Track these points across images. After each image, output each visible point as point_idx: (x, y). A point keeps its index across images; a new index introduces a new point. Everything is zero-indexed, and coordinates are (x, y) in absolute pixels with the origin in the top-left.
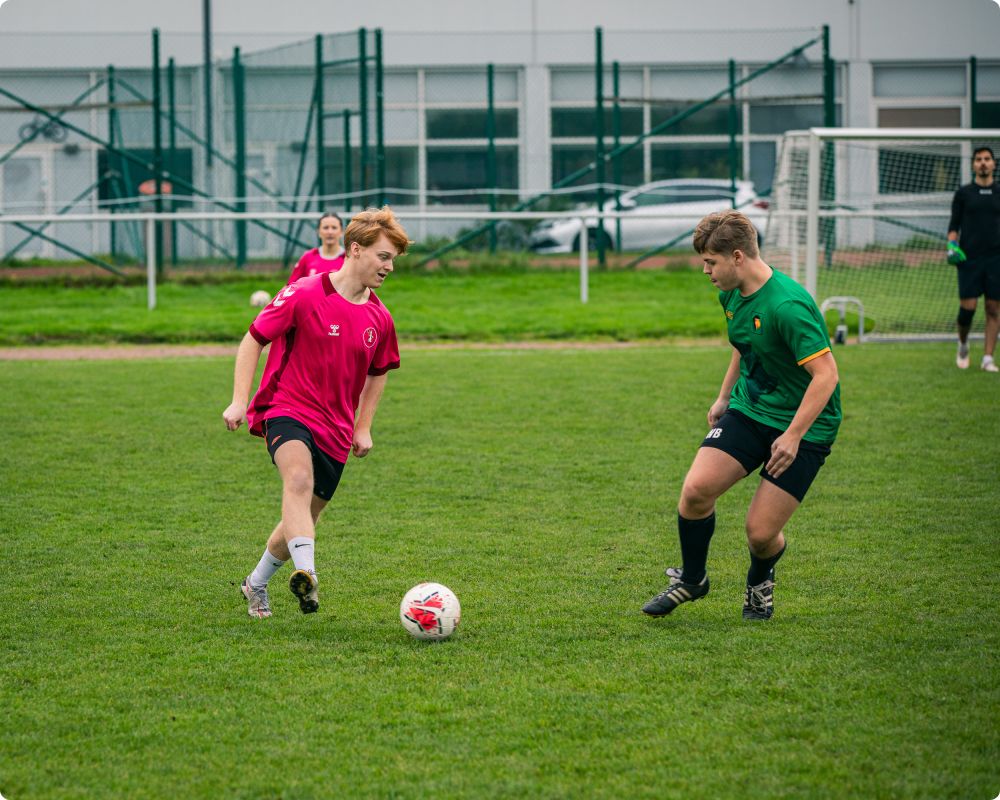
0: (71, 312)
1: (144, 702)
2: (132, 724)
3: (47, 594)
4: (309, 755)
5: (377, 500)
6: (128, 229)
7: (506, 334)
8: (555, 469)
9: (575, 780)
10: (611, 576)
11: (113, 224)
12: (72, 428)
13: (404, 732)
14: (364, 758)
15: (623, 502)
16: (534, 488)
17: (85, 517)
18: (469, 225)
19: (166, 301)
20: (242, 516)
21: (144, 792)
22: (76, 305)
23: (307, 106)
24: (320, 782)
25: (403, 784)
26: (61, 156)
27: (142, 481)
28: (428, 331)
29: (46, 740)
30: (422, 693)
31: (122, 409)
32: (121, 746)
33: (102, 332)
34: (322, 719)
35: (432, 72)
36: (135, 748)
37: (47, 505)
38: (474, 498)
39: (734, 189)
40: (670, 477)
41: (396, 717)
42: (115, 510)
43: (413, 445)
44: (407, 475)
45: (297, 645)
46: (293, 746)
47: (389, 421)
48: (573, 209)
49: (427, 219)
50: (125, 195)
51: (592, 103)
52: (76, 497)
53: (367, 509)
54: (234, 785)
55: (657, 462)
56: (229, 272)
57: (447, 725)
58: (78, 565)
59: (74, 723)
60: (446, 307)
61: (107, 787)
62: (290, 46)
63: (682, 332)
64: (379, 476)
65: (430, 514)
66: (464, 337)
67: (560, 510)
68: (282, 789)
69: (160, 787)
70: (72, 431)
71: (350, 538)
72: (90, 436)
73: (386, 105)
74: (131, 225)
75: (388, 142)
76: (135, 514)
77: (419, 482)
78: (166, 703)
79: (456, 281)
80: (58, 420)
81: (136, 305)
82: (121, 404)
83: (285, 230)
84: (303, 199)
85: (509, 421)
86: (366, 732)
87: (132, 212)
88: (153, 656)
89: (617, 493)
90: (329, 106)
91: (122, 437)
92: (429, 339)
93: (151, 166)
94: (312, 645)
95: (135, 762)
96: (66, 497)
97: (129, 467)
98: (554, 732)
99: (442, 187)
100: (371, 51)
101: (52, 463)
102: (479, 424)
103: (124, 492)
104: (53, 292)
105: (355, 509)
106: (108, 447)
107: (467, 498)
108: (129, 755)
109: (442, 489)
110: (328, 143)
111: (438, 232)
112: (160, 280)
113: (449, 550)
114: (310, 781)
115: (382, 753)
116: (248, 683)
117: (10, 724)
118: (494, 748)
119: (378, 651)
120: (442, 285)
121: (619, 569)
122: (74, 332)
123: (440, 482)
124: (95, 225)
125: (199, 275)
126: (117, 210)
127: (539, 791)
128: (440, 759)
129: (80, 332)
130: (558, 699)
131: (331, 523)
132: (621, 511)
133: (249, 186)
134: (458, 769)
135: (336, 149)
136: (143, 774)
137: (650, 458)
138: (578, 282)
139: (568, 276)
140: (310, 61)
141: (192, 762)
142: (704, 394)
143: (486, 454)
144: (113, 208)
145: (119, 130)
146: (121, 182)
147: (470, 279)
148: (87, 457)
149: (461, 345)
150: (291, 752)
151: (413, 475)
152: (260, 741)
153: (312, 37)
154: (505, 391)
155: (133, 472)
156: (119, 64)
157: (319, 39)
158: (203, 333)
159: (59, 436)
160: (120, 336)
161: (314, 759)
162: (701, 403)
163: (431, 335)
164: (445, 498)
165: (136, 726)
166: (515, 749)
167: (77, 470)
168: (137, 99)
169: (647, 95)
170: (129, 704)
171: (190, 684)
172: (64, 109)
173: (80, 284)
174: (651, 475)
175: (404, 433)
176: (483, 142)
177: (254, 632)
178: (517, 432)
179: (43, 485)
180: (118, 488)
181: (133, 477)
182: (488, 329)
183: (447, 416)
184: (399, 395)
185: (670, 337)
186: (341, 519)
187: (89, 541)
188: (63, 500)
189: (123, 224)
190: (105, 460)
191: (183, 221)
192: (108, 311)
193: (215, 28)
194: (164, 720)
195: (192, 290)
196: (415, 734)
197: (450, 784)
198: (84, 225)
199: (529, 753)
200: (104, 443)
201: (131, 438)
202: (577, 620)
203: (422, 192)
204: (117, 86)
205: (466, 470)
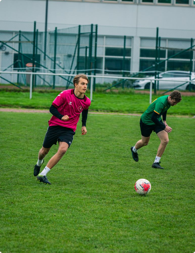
0: (8, 98)
1: (46, 210)
2: (44, 217)
3: (13, 178)
4: (95, 228)
5: (100, 156)
6: (22, 76)
7: (129, 111)
8: (148, 150)
9: (170, 239)
10: (169, 182)
11: (18, 74)
12: (12, 131)
13: (120, 223)
14: (110, 230)
15: (168, 161)
16: (143, 155)
17: (20, 157)
18: (116, 80)
19: (34, 97)
20: (63, 159)
21: (50, 236)
22: (9, 97)
23: (75, 45)
24: (99, 236)
25: (122, 238)
26: (4, 55)
27: (34, 147)
28: (107, 109)
29: (20, 220)
30: (123, 212)
31: (25, 127)
32: (42, 223)
33: (17, 105)
34: (96, 218)
35: (107, 37)
36: (46, 224)
37: (8, 153)
38: (127, 157)
39: (190, 74)
40: (180, 154)
41: (117, 219)
42: (28, 155)
43: (107, 141)
44: (107, 150)
45: (86, 197)
46: (90, 225)
47: (100, 134)
48: (145, 77)
49: (104, 78)
50: (22, 67)
51: (155, 48)
52: (16, 151)
53: (98, 159)
54: (75, 236)
55: (176, 150)
56: (51, 90)
57: (132, 222)
58: (20, 171)
59: (27, 215)
60: (112, 103)
61: (40, 234)
62: (71, 28)
63: (178, 113)
64: (99, 149)
65: (115, 161)
66: (117, 111)
67: (151, 162)
68: (89, 237)
69: (54, 235)
70: (12, 132)
71: (94, 167)
72: (17, 134)
73: (98, 46)
74: (23, 75)
75: (98, 56)
76: (33, 157)
77: (111, 152)
78: (52, 211)
79: (115, 96)
80: (8, 129)
81: (26, 98)
82: (25, 125)
83: (67, 78)
84: (72, 70)
85: (133, 136)
86: (110, 223)
87: (24, 72)
88: (46, 198)
89: (166, 158)
90: (81, 45)
91: (27, 135)
92: (107, 111)
93: (32, 59)
94: (89, 197)
95: (47, 228)
96: (13, 151)
97: (30, 143)
98: (162, 225)
99: (109, 69)
100: (94, 30)
101: (8, 141)
102: (125, 136)
103: (29, 150)
104: (3, 93)
105: (95, 159)
106: (23, 137)
107: (125, 157)
108: (44, 225)
109: (118, 154)
110: (81, 55)
111: (107, 81)
112: (33, 91)
113: (123, 172)
114: (96, 235)
115: (115, 228)
116: (74, 207)
117: (10, 215)
118: (146, 229)
119: (108, 200)
120: (111, 97)
121: (171, 180)
122: (9, 104)
123: (117, 152)
124: (12, 74)
125: (43, 90)
126: (20, 71)
127: (161, 242)
128: (131, 231)
129: (11, 104)
130: (161, 216)
131: (88, 162)
132: (168, 163)
133: (57, 66)
134: (137, 234)
135: (82, 57)
136: (49, 231)
137: (174, 149)
138: (149, 98)
139: (146, 96)
140: (77, 32)
141: (62, 228)
142: (186, 131)
143: (128, 145)
144: (18, 70)
145: (21, 49)
146: (21, 63)
147: (118, 95)
148: (17, 140)
149: (116, 114)
150: (89, 227)
151: (109, 150)
152: (80, 223)
153: (78, 26)
154: (131, 127)
155: (31, 145)
156: (22, 30)
157: (80, 26)
158: (45, 106)
159: (9, 133)
160: (22, 106)
161: (96, 229)
162: (186, 134)
163: (108, 110)
164: (119, 157)
165: (45, 217)
166: (152, 230)
167: (15, 143)
168: (27, 40)
169: (167, 47)
170: (41, 211)
171: (58, 206)
172: (7, 42)
173: (10, 91)
174: (175, 153)
175: (104, 138)
176: (122, 57)
177: (73, 192)
178: (136, 139)
179: (7, 147)
180: (27, 149)
181: (32, 146)
182: (124, 109)
183: (116, 133)
184: (102, 127)
185: (174, 115)
186: (91, 161)
187: (22, 164)
188: (13, 152)
189: (21, 75)
190: (23, 141)
191: (38, 75)
192: (18, 99)
193: (49, 21)
194: (52, 216)
195: (41, 94)
196: (123, 224)
197: (136, 238)
198: (9, 74)
199: (156, 231)
200: (22, 136)
201: (29, 135)
202: (162, 194)
203: (103, 70)
204: (22, 36)
205: (123, 149)
